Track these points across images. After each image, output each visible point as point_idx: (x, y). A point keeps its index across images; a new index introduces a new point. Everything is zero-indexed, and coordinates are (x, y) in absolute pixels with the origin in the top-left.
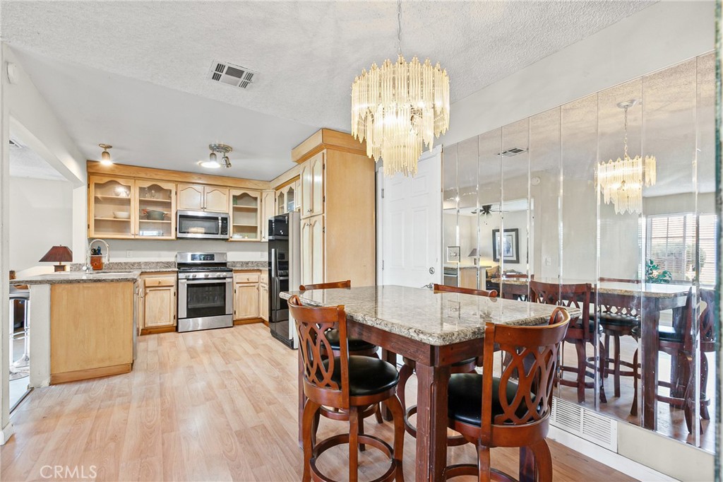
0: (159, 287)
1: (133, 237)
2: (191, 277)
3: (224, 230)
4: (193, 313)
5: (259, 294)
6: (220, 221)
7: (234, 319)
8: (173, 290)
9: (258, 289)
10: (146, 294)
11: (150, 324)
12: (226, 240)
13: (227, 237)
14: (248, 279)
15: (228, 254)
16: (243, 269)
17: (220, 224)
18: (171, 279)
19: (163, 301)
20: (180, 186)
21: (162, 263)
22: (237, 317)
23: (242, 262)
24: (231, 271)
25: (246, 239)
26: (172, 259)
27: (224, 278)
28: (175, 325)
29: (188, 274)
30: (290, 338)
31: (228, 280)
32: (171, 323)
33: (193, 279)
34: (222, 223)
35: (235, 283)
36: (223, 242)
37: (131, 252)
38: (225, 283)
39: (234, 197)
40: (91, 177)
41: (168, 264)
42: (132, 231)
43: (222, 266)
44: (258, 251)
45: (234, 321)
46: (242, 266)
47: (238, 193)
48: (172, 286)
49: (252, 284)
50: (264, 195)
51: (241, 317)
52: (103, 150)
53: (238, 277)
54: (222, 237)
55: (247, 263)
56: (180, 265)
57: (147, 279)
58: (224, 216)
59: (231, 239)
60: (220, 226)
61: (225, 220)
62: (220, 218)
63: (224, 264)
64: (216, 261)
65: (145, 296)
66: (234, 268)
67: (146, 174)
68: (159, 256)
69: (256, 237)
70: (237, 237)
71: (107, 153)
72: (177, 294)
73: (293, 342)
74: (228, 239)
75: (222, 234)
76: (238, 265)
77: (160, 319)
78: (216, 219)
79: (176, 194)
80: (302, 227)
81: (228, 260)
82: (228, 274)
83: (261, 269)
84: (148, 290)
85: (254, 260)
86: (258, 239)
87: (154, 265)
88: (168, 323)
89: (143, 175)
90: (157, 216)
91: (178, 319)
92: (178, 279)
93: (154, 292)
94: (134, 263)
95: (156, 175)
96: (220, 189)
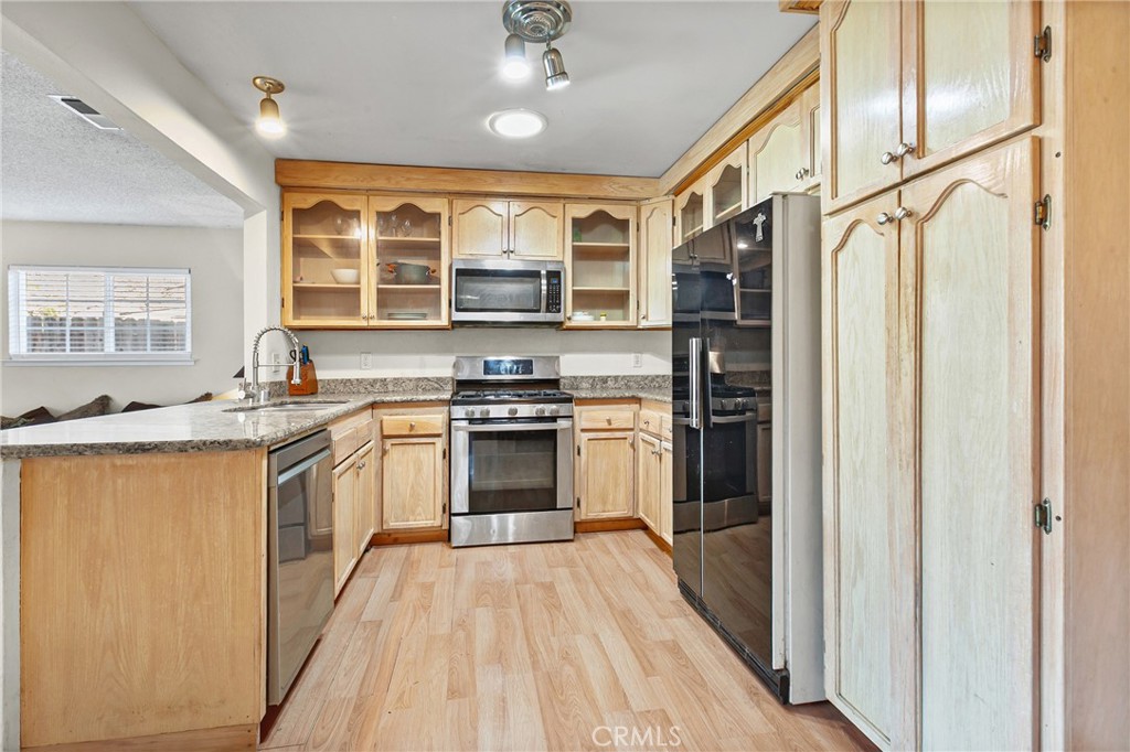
0: (410, 436)
1: (364, 323)
2: (477, 416)
3: (554, 302)
4: (482, 503)
5: (635, 460)
6: (544, 282)
7: (577, 520)
8: (440, 444)
9: (632, 445)
10: (384, 452)
11: (393, 524)
12: (557, 325)
13: (559, 317)
14: (609, 422)
15: (561, 358)
16: (597, 395)
17: (544, 288)
18: (435, 419)
19: (419, 470)
20: (459, 204)
21: (428, 379)
22: (584, 514)
23: (594, 378)
24: (569, 400)
25: (603, 322)
26: (448, 372)
27: (553, 419)
28: (446, 527)
29: (471, 408)
30: (777, 664)
31: (562, 424)
32: (437, 523)
33: (485, 420)
34: (548, 284)
35: (577, 431)
36: (552, 331)
37: (370, 357)
38: (554, 432)
39: (576, 222)
40: (286, 195)
41: (439, 382)
42: (364, 311)
43: (549, 388)
44: (628, 350)
45: (575, 523)
46: (593, 387)
47: (584, 211)
48: (439, 436)
49: (618, 434)
50: (645, 213)
51: (592, 516)
52: (264, 95)
53: (587, 416)
54: (550, 317)
55: (604, 380)
56: (462, 384)
57: (385, 417)
58: (552, 268)
59: (568, 324)
60: (544, 292)
61: (554, 276)
62: (543, 272)
63: (554, 383)
64: (536, 375)
65: (382, 458)
66: (575, 394)
67: (388, 179)
68: (423, 366)
69: (626, 318)
70: (582, 318)
71: (273, 102)
72: (447, 454)
73: (785, 681)
74: (561, 323)
75: (548, 310)
76: (584, 385)
77: (413, 512)
78: (535, 275)
79: (450, 223)
80: (828, 246)
81: (562, 374)
82: (563, 409)
83: (641, 395)
84: (389, 442)
85: (621, 374)
86: (631, 322)
87: (412, 384)
88: (429, 523)
89: (380, 183)
90: (415, 277)
91: (451, 515)
92: (451, 420)
93: (401, 448)
94: (375, 381)
95: (408, 179)
96: (544, 205)
